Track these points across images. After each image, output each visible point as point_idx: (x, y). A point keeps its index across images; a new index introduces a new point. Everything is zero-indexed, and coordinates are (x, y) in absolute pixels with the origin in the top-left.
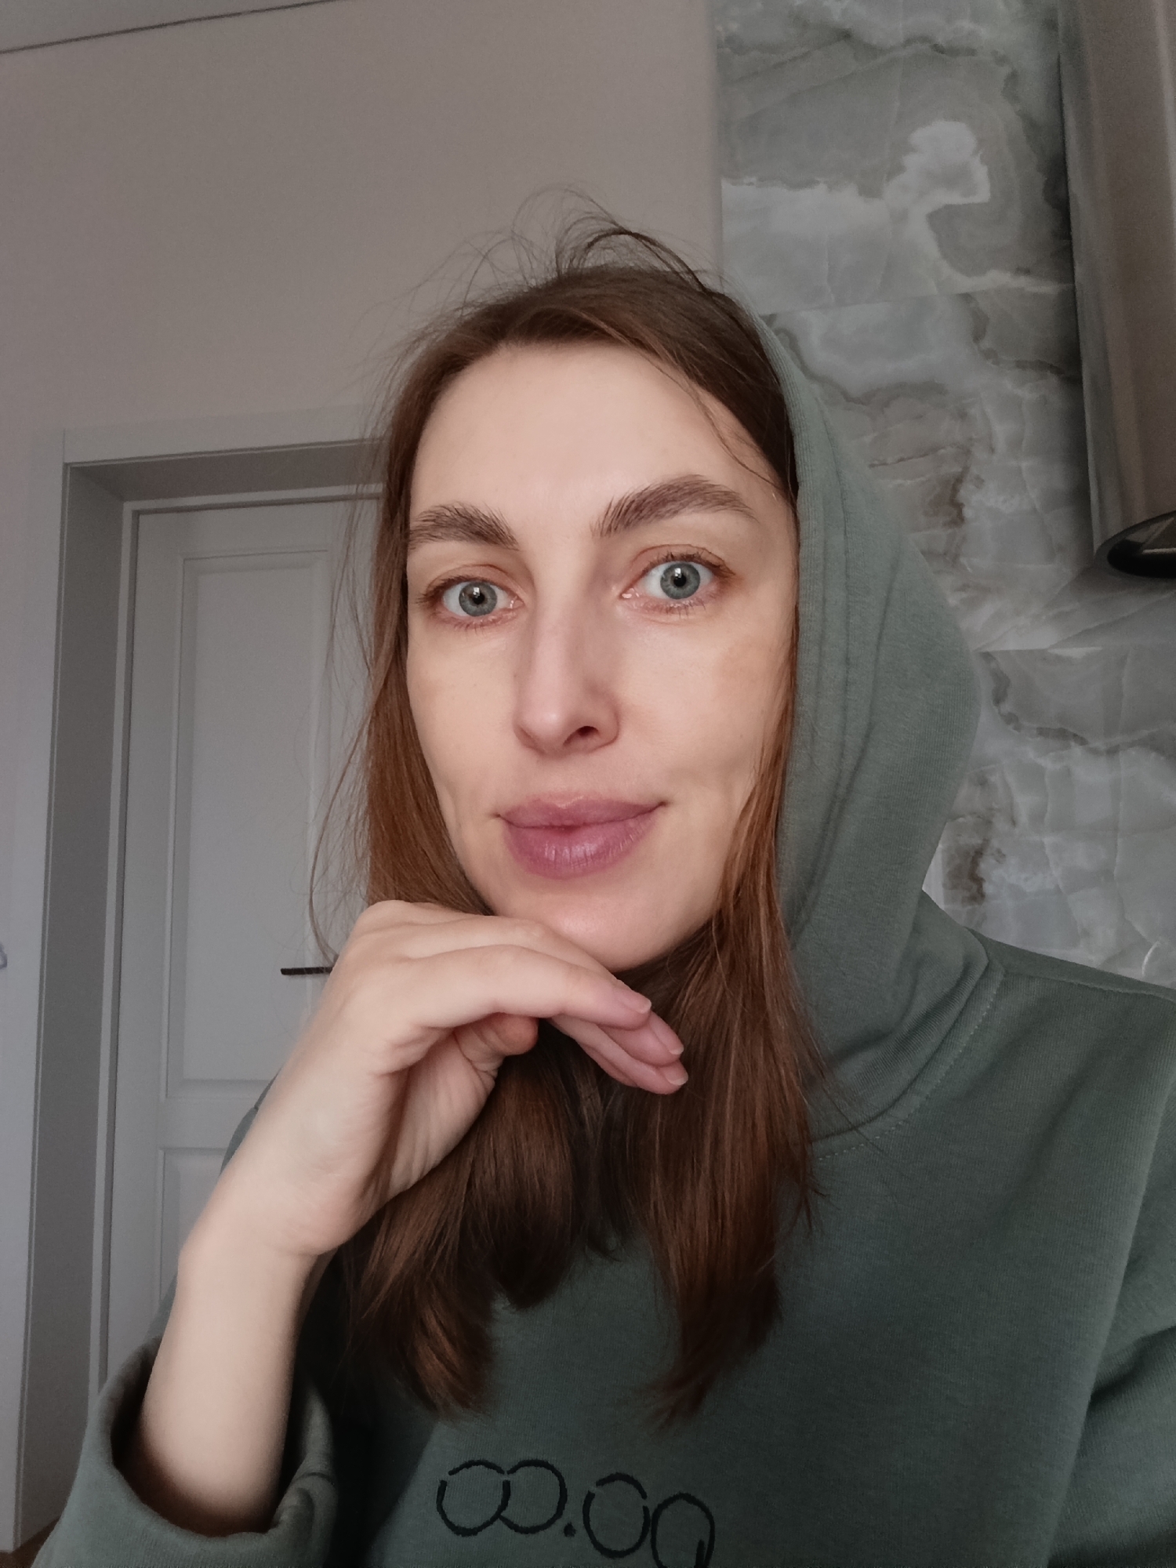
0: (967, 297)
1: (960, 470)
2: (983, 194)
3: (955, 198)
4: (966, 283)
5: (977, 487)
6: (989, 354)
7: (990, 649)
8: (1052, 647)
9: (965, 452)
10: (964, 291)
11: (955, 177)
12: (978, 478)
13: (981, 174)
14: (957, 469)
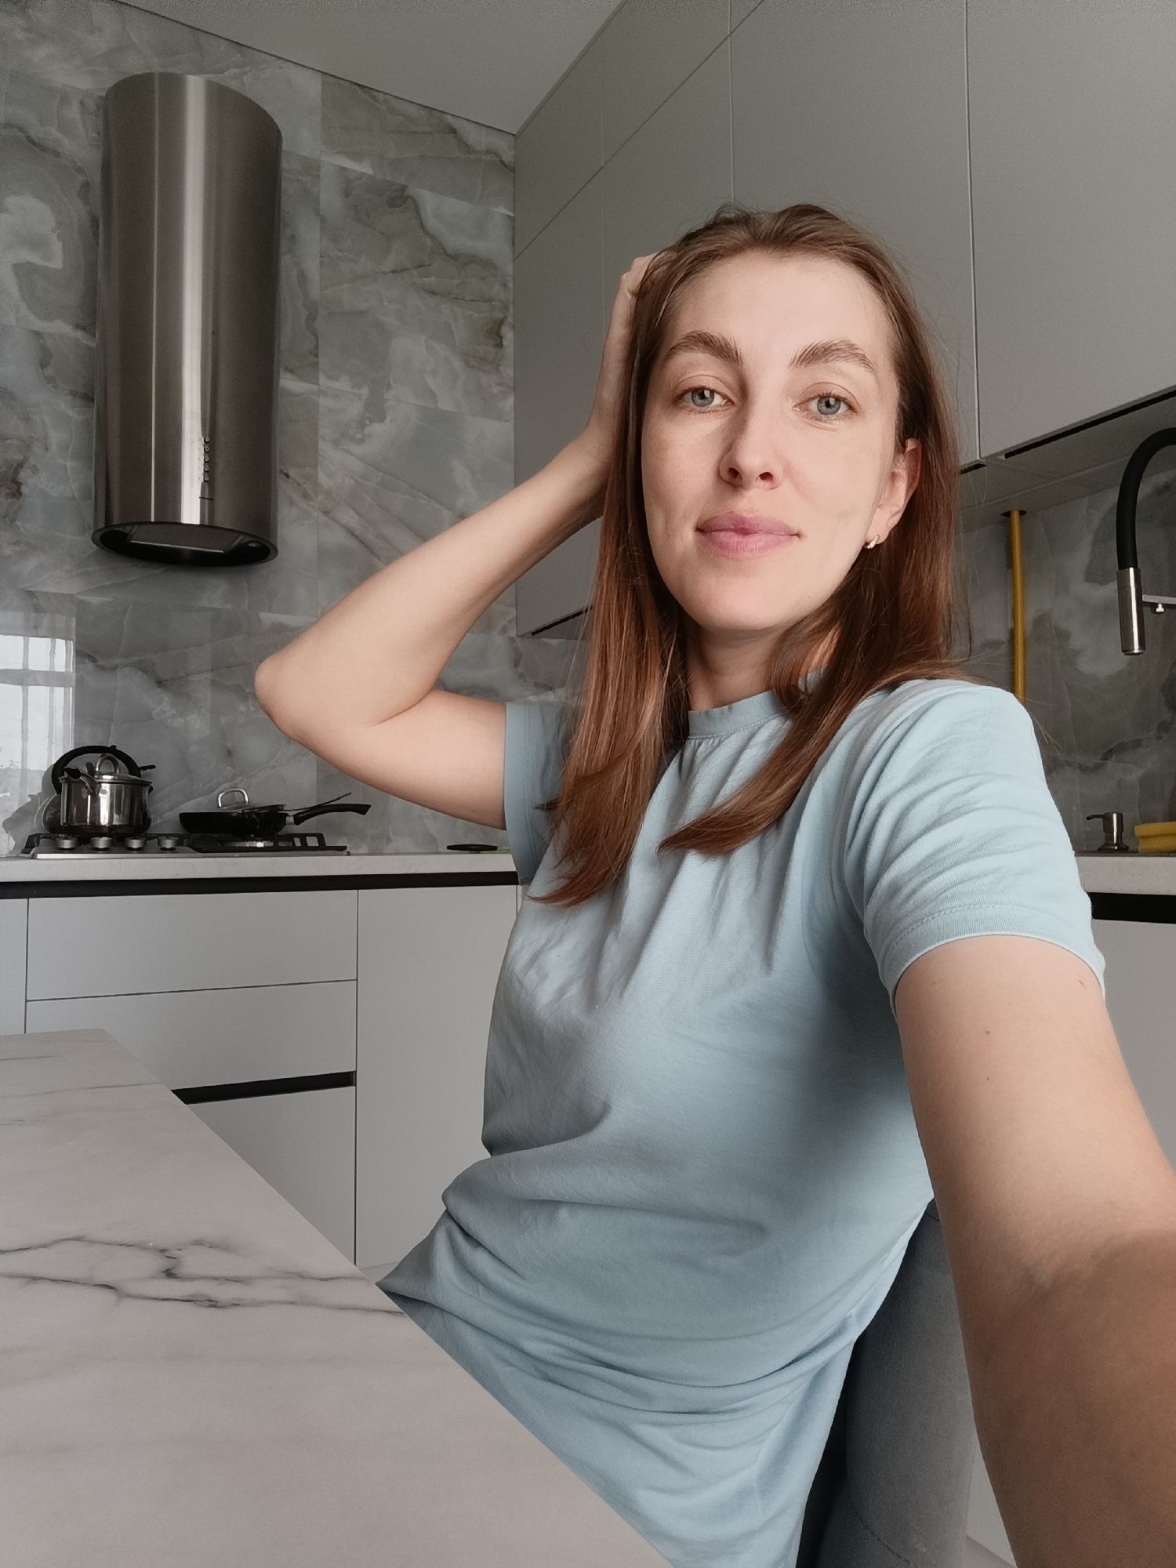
0: (38, 334)
1: (22, 458)
2: (57, 263)
3: (36, 259)
4: (39, 325)
5: (34, 473)
6: (50, 380)
7: (32, 589)
8: (78, 594)
9: (26, 445)
10: (37, 330)
11: (37, 243)
12: (35, 466)
13: (57, 247)
14: (19, 457)
